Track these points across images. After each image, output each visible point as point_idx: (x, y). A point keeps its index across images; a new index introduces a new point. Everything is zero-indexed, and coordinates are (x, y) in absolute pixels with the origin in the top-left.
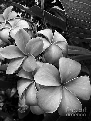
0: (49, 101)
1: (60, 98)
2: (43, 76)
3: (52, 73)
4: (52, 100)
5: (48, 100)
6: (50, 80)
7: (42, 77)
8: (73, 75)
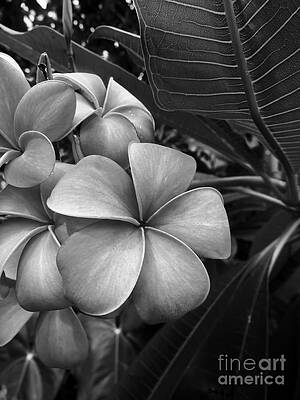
0: (104, 270)
1: (137, 258)
2: (78, 192)
3: (109, 182)
4: (114, 267)
5: (98, 267)
6: (102, 201)
7: (76, 194)
8: (175, 186)
